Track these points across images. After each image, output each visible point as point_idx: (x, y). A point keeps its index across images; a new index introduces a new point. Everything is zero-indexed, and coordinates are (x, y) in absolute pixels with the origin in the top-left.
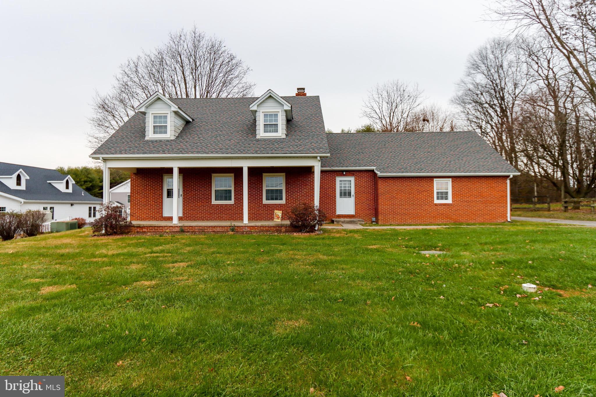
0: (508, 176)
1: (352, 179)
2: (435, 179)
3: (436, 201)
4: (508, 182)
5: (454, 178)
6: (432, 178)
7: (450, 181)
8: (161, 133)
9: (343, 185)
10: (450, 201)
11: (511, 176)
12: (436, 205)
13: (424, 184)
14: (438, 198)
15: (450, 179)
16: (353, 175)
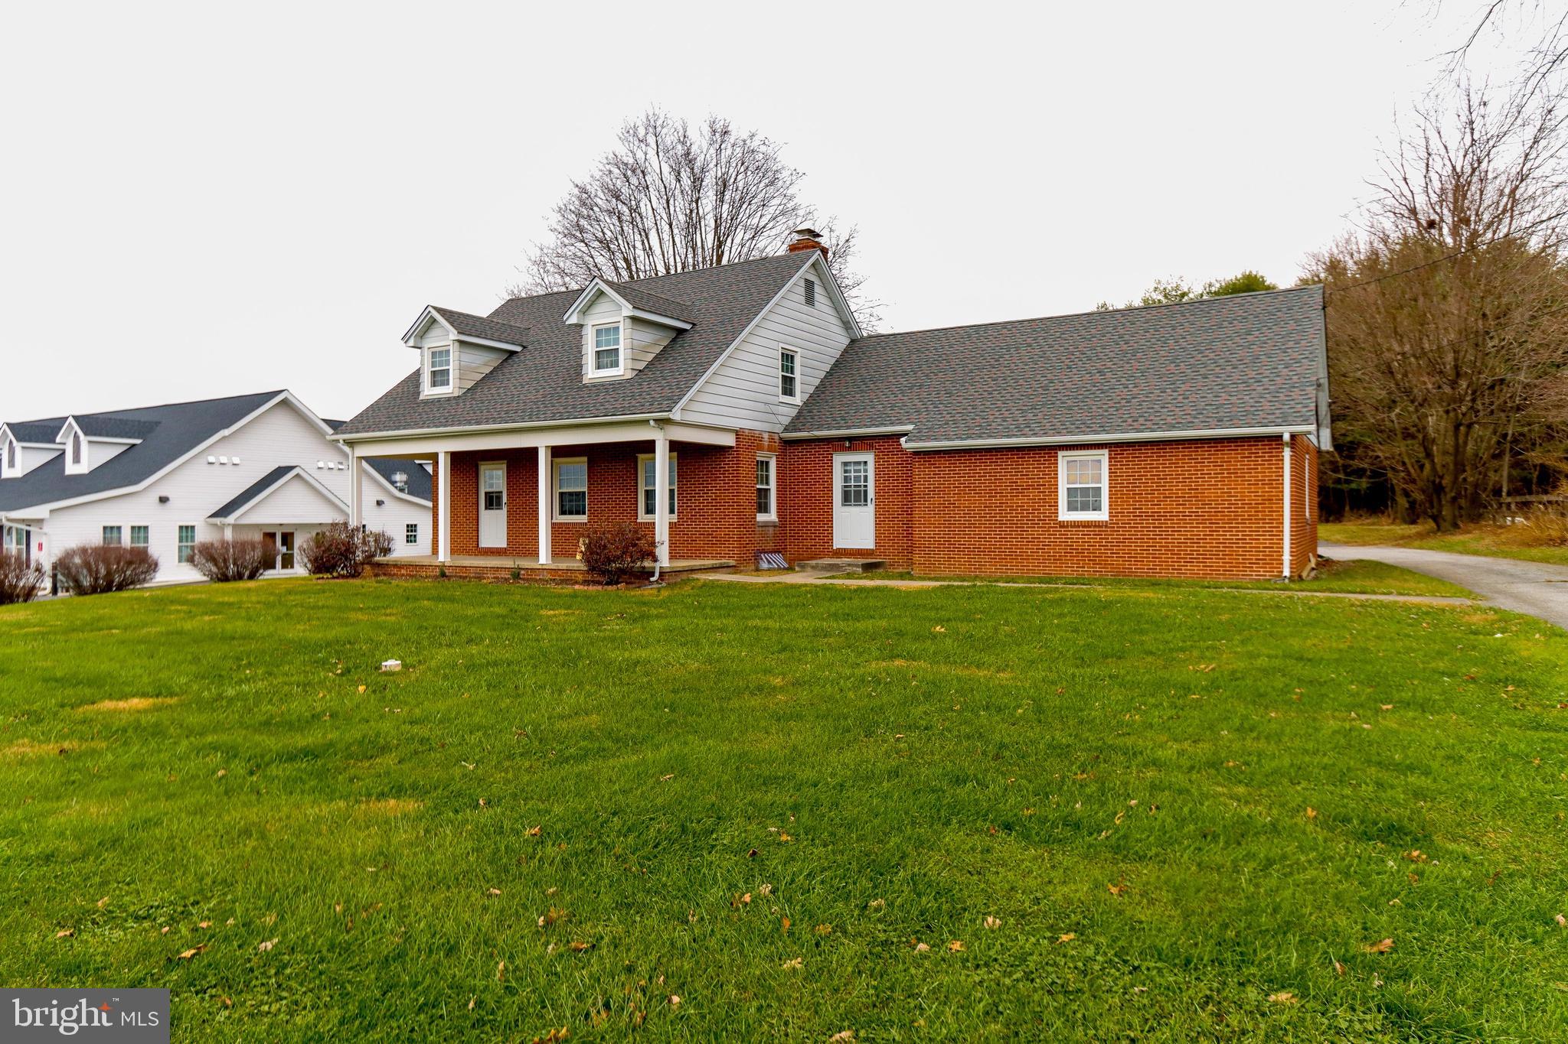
1: (869, 457)
2: (1060, 454)
3: (1065, 515)
5: (1116, 448)
6: (1052, 450)
7: (1104, 455)
8: (442, 384)
9: (853, 474)
10: (1103, 515)
12: (1063, 525)
13: (1030, 466)
14: (1072, 507)
15: (1106, 452)
16: (870, 447)
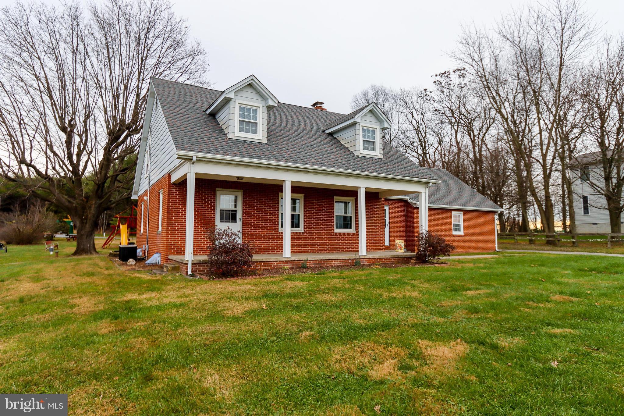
0: (497, 212)
2: (452, 212)
3: (454, 233)
4: (496, 217)
5: (464, 211)
6: (450, 210)
7: (461, 214)
8: (247, 131)
10: (461, 233)
11: (499, 212)
12: (454, 236)
13: (446, 216)
14: (454, 230)
15: (462, 212)
16: (388, 204)
